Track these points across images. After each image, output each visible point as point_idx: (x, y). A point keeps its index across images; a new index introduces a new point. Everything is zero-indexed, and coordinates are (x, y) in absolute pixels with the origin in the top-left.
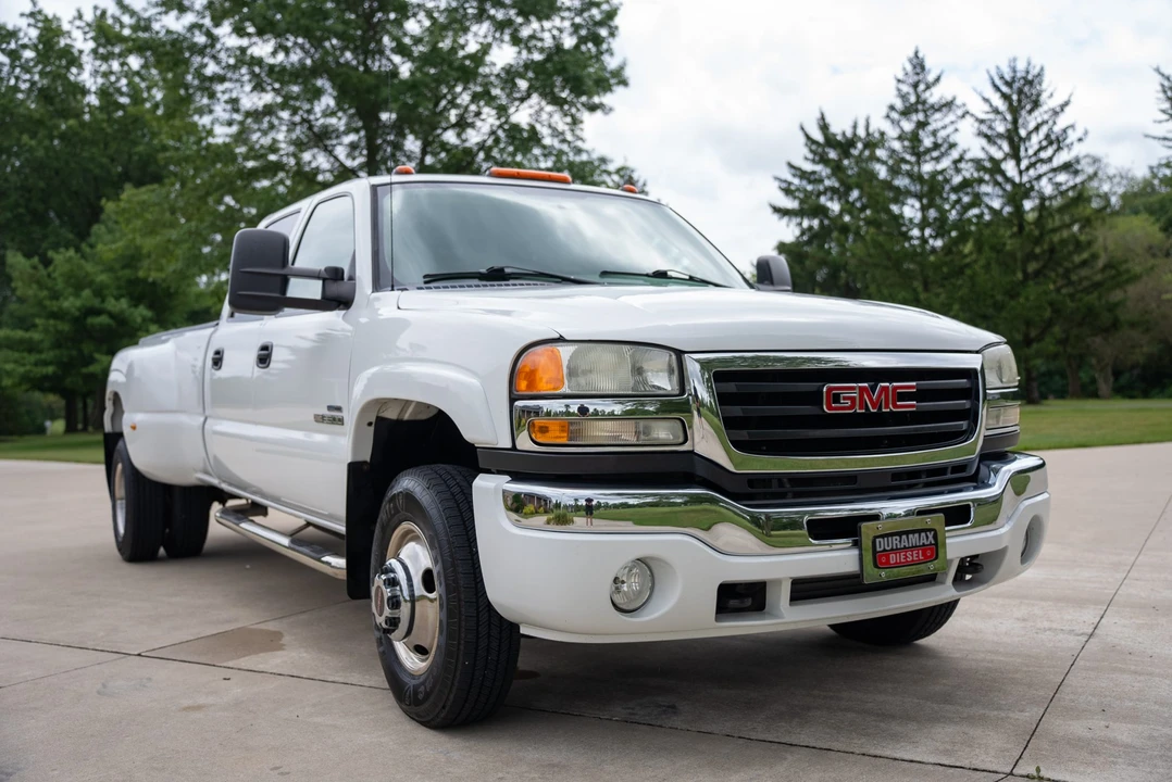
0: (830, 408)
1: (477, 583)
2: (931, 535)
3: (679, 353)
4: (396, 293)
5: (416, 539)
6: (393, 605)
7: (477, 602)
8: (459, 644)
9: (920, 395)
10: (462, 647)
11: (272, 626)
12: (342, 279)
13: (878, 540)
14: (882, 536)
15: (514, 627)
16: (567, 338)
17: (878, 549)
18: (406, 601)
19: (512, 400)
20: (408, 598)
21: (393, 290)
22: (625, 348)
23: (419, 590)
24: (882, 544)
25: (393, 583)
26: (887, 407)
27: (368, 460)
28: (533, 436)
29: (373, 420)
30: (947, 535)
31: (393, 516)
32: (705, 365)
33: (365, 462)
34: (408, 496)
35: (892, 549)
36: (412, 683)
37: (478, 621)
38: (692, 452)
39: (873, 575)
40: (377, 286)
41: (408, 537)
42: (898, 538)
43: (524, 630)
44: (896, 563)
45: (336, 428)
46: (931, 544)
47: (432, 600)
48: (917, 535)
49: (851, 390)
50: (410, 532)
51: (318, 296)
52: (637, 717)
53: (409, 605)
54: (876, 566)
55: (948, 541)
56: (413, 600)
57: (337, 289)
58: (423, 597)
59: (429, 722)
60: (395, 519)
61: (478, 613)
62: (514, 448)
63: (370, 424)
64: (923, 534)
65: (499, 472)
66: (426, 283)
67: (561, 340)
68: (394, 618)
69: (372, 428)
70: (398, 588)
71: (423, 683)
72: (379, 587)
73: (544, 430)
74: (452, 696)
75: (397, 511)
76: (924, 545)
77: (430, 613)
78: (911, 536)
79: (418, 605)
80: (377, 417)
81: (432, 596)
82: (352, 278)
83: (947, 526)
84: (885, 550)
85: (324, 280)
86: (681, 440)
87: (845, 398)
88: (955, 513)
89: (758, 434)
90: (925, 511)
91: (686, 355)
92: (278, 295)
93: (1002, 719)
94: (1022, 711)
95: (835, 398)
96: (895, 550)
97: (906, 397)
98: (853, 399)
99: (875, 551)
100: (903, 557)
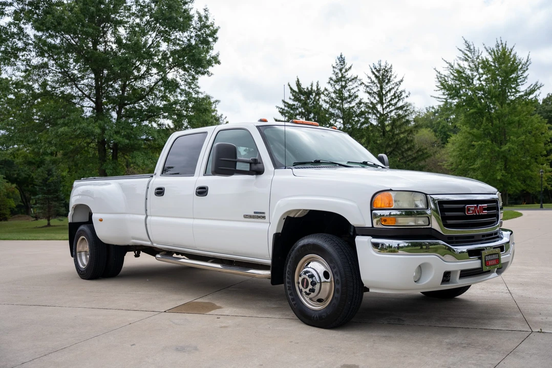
0: (468, 213)
2: (498, 255)
3: (426, 194)
5: (318, 260)
8: (346, 296)
9: (488, 209)
10: (348, 297)
12: (258, 163)
14: (487, 256)
16: (393, 190)
18: (318, 283)
19: (372, 211)
21: (285, 168)
23: (323, 279)
24: (487, 258)
25: (312, 276)
26: (481, 213)
27: (281, 232)
28: (382, 223)
29: (285, 217)
30: (501, 255)
31: (302, 252)
32: (434, 199)
34: (315, 245)
36: (316, 313)
37: (353, 288)
38: (431, 228)
39: (486, 269)
40: (276, 167)
41: (309, 260)
42: (490, 256)
43: (371, 290)
44: (490, 264)
45: (260, 220)
46: (498, 258)
47: (328, 282)
48: (494, 255)
49: (473, 207)
50: (311, 258)
51: (248, 169)
52: (393, 322)
54: (486, 265)
55: (502, 257)
56: (321, 282)
57: (255, 167)
58: (325, 282)
60: (304, 254)
61: (354, 285)
62: (373, 227)
63: (284, 219)
64: (496, 255)
65: (367, 235)
66: (294, 166)
67: (391, 190)
68: (313, 289)
70: (314, 278)
71: (324, 312)
73: (385, 221)
75: (306, 251)
76: (496, 259)
79: (323, 285)
80: (287, 216)
81: (329, 280)
83: (501, 252)
84: (488, 260)
85: (251, 164)
86: (428, 224)
87: (471, 210)
88: (502, 248)
89: (449, 222)
90: (495, 248)
91: (428, 195)
92: (233, 169)
93: (512, 318)
94: (516, 315)
95: (469, 210)
96: (490, 260)
97: (485, 209)
98: (473, 210)
99: (485, 261)
100: (492, 262)
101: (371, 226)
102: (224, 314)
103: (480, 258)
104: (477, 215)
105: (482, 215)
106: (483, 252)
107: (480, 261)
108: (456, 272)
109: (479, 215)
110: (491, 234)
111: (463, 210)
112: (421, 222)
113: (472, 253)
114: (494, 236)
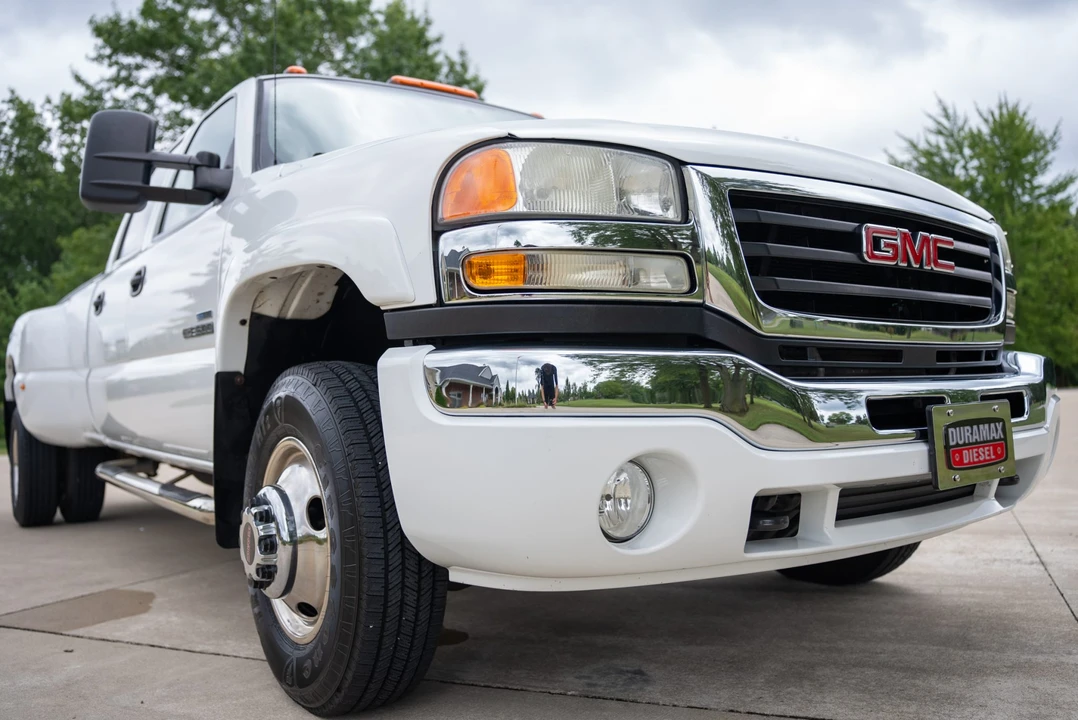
0: (872, 257)
2: (999, 426)
3: (679, 164)
4: (279, 166)
5: (301, 460)
6: (266, 549)
7: (385, 537)
8: (360, 599)
10: (364, 604)
11: (145, 588)
12: (218, 166)
13: (950, 430)
14: (955, 425)
15: (439, 572)
16: (522, 137)
17: (952, 443)
18: (284, 543)
19: (436, 235)
20: (287, 539)
21: (275, 165)
22: (605, 152)
23: (304, 528)
24: (957, 436)
25: (266, 517)
26: (929, 264)
27: (241, 369)
28: (469, 281)
29: (247, 317)
30: (1014, 429)
31: (269, 432)
32: (713, 184)
33: (237, 373)
34: (290, 403)
35: (965, 444)
36: (296, 654)
37: (387, 565)
38: (702, 306)
40: (257, 166)
41: (290, 456)
42: (968, 428)
43: (455, 576)
44: (969, 463)
45: (204, 339)
46: (1000, 439)
47: (320, 542)
48: (987, 426)
49: (893, 235)
50: (293, 450)
52: (600, 690)
53: (289, 548)
54: (950, 467)
55: (1016, 437)
56: (294, 542)
57: (211, 177)
58: (308, 538)
59: (317, 708)
60: (273, 436)
61: (387, 553)
62: (441, 303)
63: (243, 322)
64: (992, 425)
65: (417, 342)
67: (511, 138)
68: (269, 566)
69: (246, 328)
70: (273, 525)
71: (310, 656)
72: (248, 524)
73: (485, 273)
74: (350, 675)
75: (274, 427)
76: (994, 440)
77: (318, 560)
78: (981, 426)
79: (300, 547)
80: (253, 314)
81: (322, 534)
82: (229, 167)
83: (1013, 416)
84: (957, 445)
85: (196, 169)
86: (686, 287)
87: (887, 245)
88: (1015, 401)
89: (787, 283)
90: (987, 397)
91: (689, 166)
92: (139, 183)
93: (1057, 665)
94: (1070, 653)
95: (876, 243)
96: (968, 445)
98: (895, 247)
99: (947, 447)
100: (975, 455)
101: (433, 300)
102: (117, 635)
103: (924, 436)
106: (934, 408)
107: (922, 448)
108: (820, 492)
109: (922, 271)
110: (975, 355)
111: (851, 241)
112: (660, 277)
113: (885, 414)
114: (984, 363)
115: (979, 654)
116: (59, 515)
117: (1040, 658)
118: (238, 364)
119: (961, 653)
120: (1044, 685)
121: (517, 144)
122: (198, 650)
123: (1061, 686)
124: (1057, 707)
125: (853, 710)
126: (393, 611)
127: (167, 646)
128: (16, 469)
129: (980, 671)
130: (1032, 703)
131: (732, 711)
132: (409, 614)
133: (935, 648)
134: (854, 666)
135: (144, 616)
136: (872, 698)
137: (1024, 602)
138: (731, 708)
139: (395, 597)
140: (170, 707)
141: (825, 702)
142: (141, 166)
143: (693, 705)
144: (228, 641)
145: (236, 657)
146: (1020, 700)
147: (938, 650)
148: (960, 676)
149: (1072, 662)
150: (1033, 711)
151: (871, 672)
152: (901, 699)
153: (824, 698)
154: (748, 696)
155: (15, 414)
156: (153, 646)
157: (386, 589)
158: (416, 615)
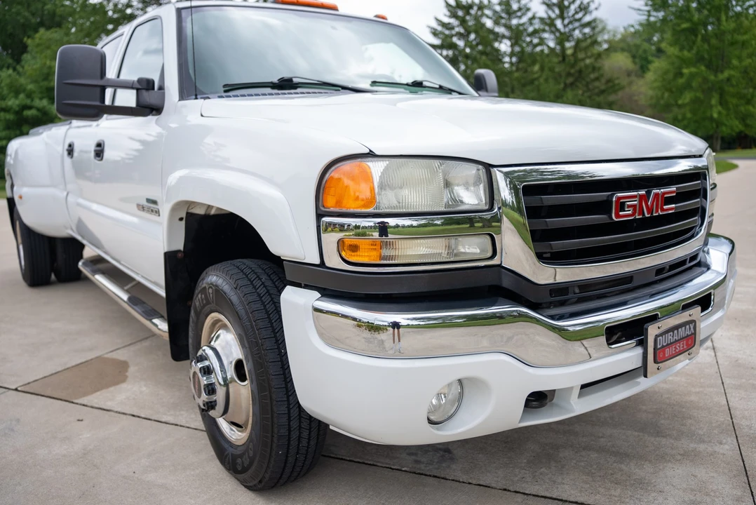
0: (618, 216)
1: (286, 383)
2: (692, 326)
3: (488, 167)
4: (200, 102)
5: (224, 327)
6: (209, 392)
7: (288, 400)
8: (273, 436)
10: (275, 440)
11: (121, 355)
12: (153, 89)
13: (659, 338)
16: (377, 153)
17: (659, 347)
18: (220, 387)
20: (222, 383)
21: (196, 98)
22: (436, 163)
23: (233, 377)
24: (663, 341)
25: (207, 371)
26: (657, 211)
27: (182, 248)
28: (343, 254)
29: (184, 215)
31: (204, 306)
33: (179, 251)
34: (218, 291)
35: (667, 345)
36: (231, 449)
37: (289, 417)
38: (500, 266)
40: (183, 95)
41: (216, 325)
42: (671, 333)
44: (670, 355)
45: (153, 217)
46: (692, 334)
47: (244, 387)
48: (683, 328)
50: (219, 321)
51: (133, 103)
53: (224, 389)
54: (656, 362)
56: (226, 383)
57: (150, 98)
60: (207, 308)
62: (322, 264)
63: (181, 219)
64: (687, 326)
66: (225, 91)
67: (371, 155)
68: (211, 402)
69: (183, 222)
70: (213, 375)
73: (354, 248)
75: (208, 303)
76: (687, 336)
78: (680, 330)
80: (187, 213)
81: (244, 384)
82: (161, 88)
84: (663, 346)
85: (138, 90)
86: (490, 254)
87: (629, 206)
89: (559, 245)
90: (686, 305)
91: (495, 169)
92: (98, 103)
93: (712, 454)
94: (721, 443)
95: (622, 206)
96: (670, 345)
97: (669, 201)
98: (634, 206)
100: (674, 349)
101: (317, 261)
102: (108, 405)
103: (642, 343)
104: (645, 219)
105: (659, 216)
106: (651, 324)
107: (639, 351)
109: (652, 218)
111: (604, 207)
112: (471, 248)
114: (688, 265)
115: (664, 441)
116: (53, 277)
117: (702, 447)
118: (179, 245)
119: (653, 439)
120: (702, 473)
121: (376, 159)
122: (163, 420)
123: (712, 474)
124: (707, 495)
125: (581, 491)
126: (294, 443)
127: (143, 416)
128: (21, 247)
129: (662, 458)
130: (692, 490)
131: (505, 490)
132: (304, 443)
133: (637, 433)
134: (584, 449)
135: (124, 386)
136: (594, 481)
137: (697, 390)
138: (505, 487)
139: (295, 435)
140: (151, 477)
141: (563, 484)
142: (98, 90)
143: (481, 483)
144: (182, 412)
145: (188, 427)
146: (685, 486)
147: (639, 436)
148: (650, 461)
149: (721, 451)
150: (692, 498)
151: (594, 455)
152: (612, 482)
153: (563, 479)
154: (516, 476)
155: (15, 210)
156: (134, 416)
157: (289, 431)
158: (308, 443)
